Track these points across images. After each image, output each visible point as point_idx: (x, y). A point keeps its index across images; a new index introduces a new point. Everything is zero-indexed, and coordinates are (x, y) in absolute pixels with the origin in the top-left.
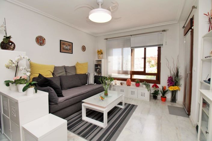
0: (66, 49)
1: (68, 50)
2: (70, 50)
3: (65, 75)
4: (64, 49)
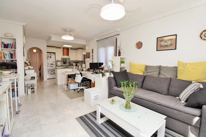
0: (166, 45)
1: (168, 46)
2: (171, 45)
3: (157, 76)
4: (161, 46)
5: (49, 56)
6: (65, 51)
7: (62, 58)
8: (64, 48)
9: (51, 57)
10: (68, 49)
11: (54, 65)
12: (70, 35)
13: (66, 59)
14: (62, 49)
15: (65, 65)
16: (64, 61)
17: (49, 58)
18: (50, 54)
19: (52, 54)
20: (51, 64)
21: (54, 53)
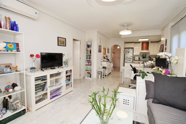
5: (127, 51)
6: (145, 45)
7: (140, 53)
8: (143, 43)
9: (129, 52)
10: (147, 43)
11: (131, 59)
12: (128, 29)
13: (145, 53)
14: (141, 44)
15: (144, 59)
16: (144, 56)
17: (127, 52)
18: (128, 49)
19: (130, 49)
20: (129, 58)
21: (133, 48)
